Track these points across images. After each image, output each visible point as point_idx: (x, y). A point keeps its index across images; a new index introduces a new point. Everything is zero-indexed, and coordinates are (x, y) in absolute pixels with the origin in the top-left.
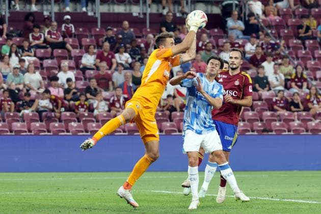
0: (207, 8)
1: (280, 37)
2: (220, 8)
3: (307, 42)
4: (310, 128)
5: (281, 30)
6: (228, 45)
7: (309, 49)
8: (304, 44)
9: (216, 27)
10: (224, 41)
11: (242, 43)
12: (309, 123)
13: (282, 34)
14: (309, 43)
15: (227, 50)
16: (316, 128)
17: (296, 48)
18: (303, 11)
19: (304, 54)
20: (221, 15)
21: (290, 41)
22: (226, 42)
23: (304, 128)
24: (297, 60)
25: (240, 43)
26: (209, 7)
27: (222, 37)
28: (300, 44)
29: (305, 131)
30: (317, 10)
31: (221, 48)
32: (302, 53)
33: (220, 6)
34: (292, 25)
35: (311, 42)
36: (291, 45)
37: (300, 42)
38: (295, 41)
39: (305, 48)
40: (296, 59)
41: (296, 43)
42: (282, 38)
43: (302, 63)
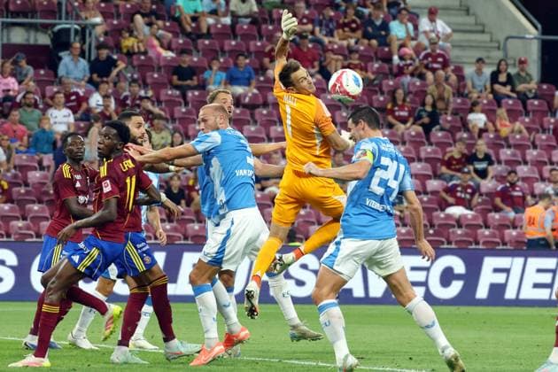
0: (29, 36)
1: (145, 85)
2: (50, 35)
3: (190, 94)
4: (190, 232)
5: (149, 74)
6: (61, 98)
7: (193, 106)
8: (184, 96)
9: (43, 68)
10: (55, 89)
11: (84, 93)
12: (190, 225)
13: (149, 81)
14: (194, 95)
15: (59, 106)
16: (201, 234)
17: (171, 103)
18: (185, 43)
19: (184, 113)
20: (51, 47)
21: (163, 92)
22: (58, 92)
23: (181, 233)
24: (172, 123)
25: (81, 94)
26: (32, 34)
27: (52, 83)
28: (177, 97)
29: (182, 237)
30: (207, 42)
31: (50, 102)
32: (180, 111)
33: (50, 32)
34: (165, 66)
35: (196, 93)
36: (163, 98)
37: (178, 93)
38: (170, 92)
39: (186, 104)
40: (170, 121)
41: (171, 96)
42: (149, 87)
43: (181, 127)
